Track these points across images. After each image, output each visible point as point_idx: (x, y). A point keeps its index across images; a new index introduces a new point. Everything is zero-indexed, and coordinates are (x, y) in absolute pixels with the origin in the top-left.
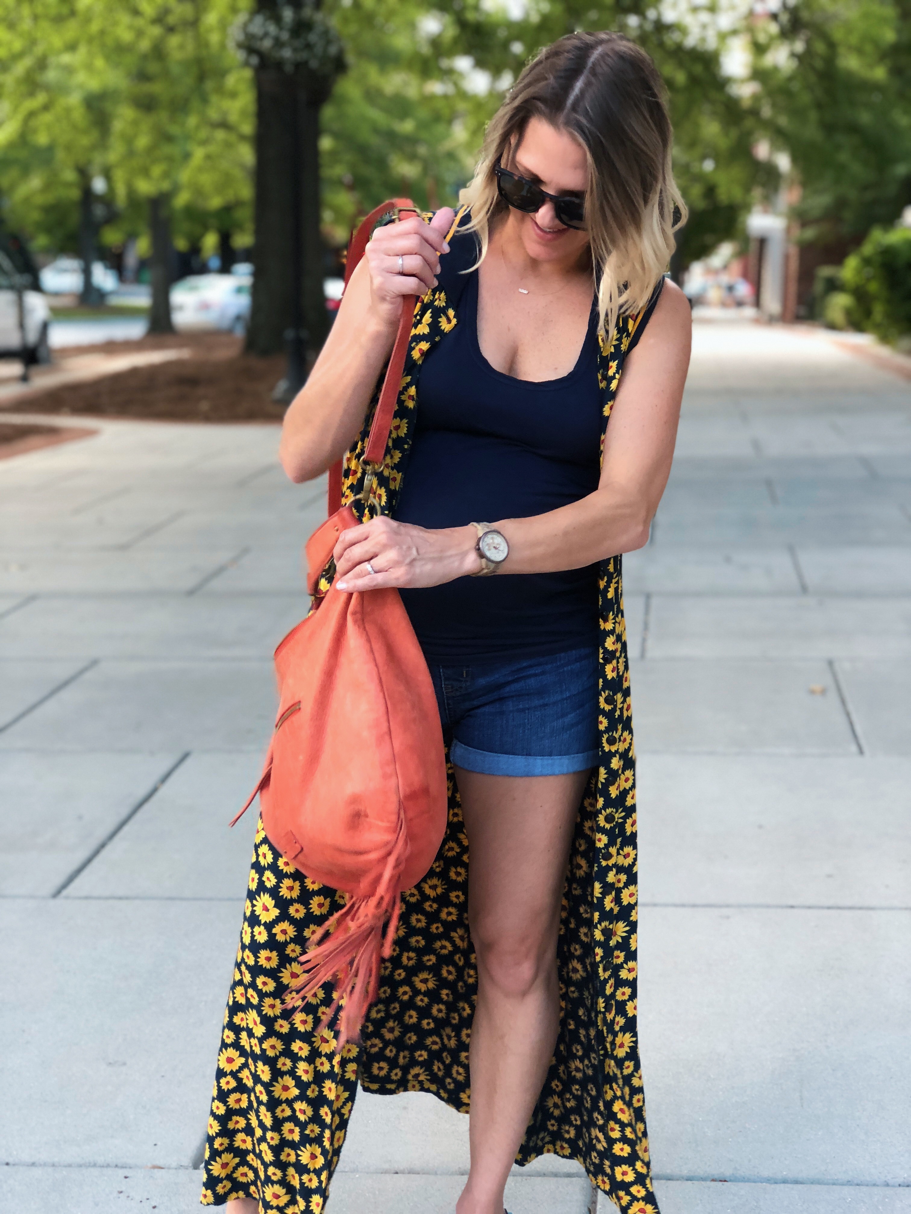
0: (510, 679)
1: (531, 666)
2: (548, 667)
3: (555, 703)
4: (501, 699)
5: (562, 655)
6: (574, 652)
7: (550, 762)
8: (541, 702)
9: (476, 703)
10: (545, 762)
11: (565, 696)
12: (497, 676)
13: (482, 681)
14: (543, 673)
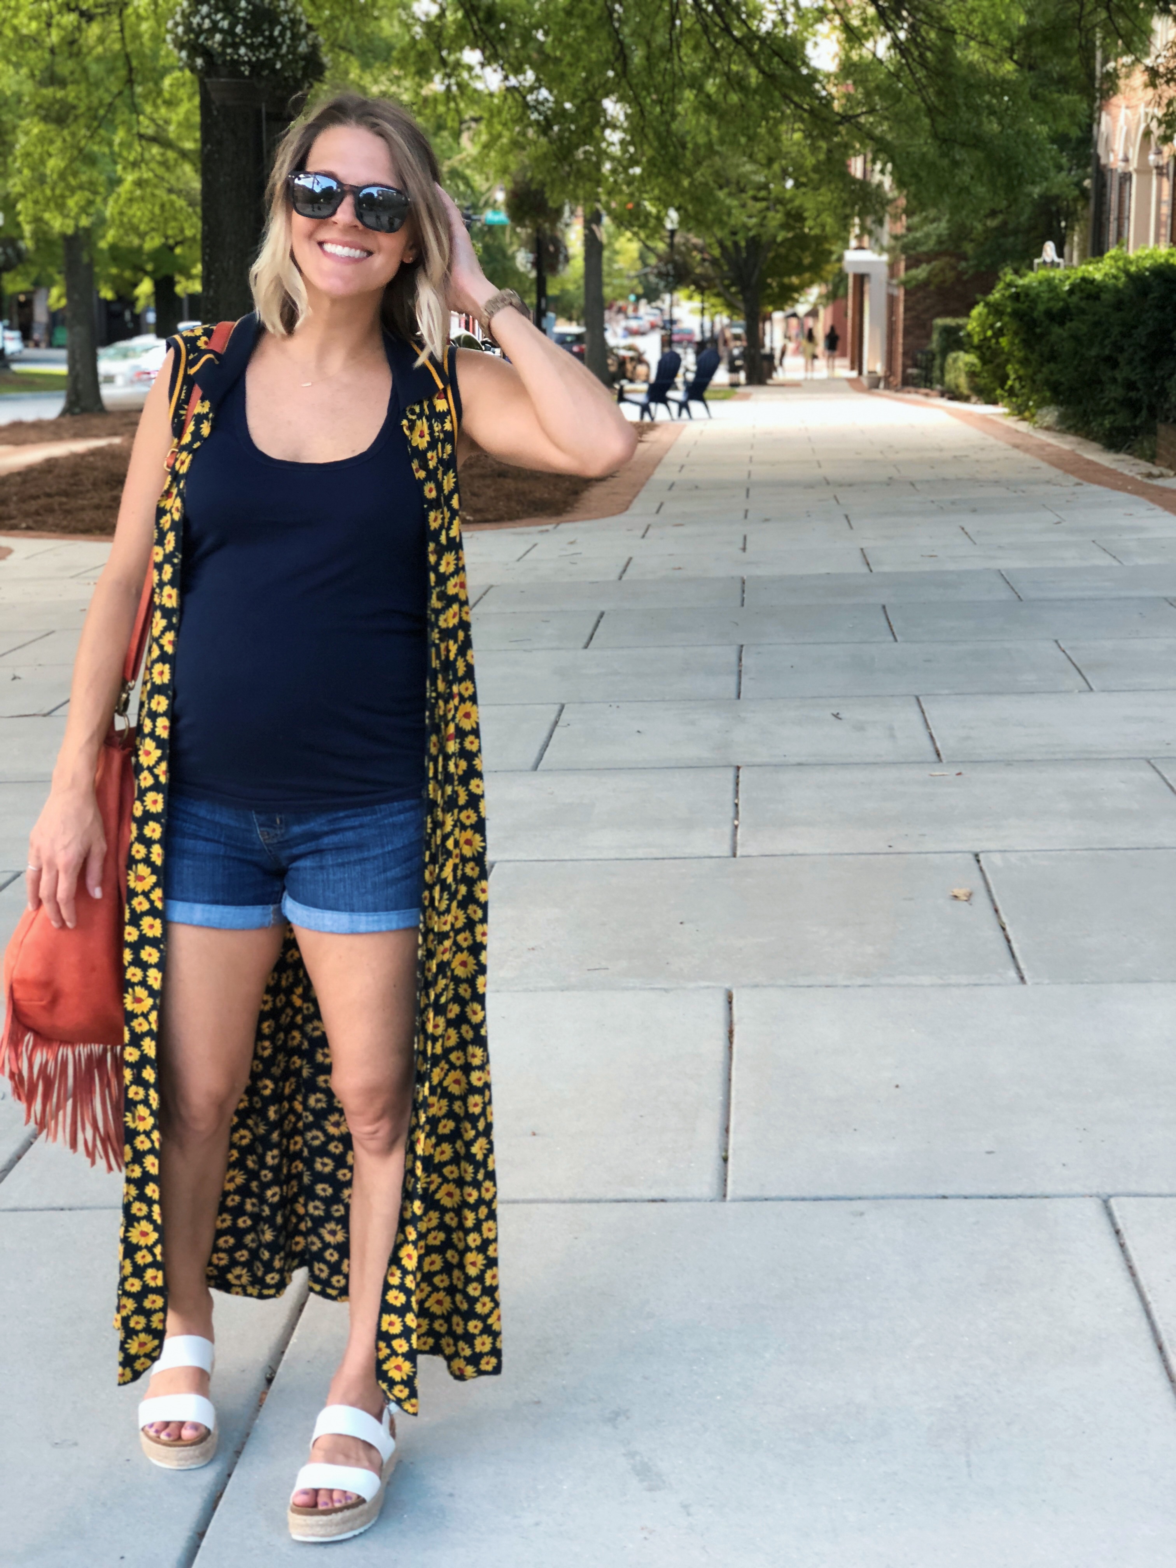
0: (326, 828)
1: (348, 817)
2: (366, 819)
3: (375, 858)
4: (319, 852)
5: (383, 806)
6: (396, 804)
7: (376, 918)
8: (360, 856)
9: (295, 851)
10: (370, 918)
11: (386, 850)
12: (312, 824)
13: (297, 829)
14: (361, 826)
